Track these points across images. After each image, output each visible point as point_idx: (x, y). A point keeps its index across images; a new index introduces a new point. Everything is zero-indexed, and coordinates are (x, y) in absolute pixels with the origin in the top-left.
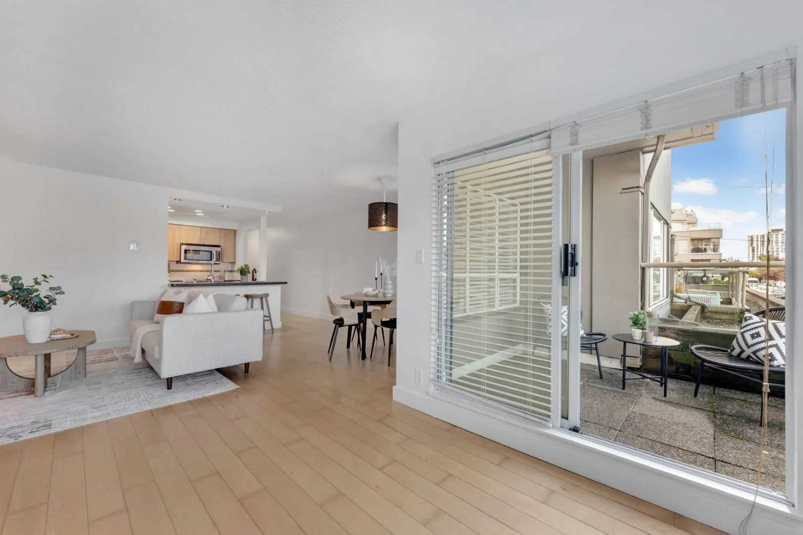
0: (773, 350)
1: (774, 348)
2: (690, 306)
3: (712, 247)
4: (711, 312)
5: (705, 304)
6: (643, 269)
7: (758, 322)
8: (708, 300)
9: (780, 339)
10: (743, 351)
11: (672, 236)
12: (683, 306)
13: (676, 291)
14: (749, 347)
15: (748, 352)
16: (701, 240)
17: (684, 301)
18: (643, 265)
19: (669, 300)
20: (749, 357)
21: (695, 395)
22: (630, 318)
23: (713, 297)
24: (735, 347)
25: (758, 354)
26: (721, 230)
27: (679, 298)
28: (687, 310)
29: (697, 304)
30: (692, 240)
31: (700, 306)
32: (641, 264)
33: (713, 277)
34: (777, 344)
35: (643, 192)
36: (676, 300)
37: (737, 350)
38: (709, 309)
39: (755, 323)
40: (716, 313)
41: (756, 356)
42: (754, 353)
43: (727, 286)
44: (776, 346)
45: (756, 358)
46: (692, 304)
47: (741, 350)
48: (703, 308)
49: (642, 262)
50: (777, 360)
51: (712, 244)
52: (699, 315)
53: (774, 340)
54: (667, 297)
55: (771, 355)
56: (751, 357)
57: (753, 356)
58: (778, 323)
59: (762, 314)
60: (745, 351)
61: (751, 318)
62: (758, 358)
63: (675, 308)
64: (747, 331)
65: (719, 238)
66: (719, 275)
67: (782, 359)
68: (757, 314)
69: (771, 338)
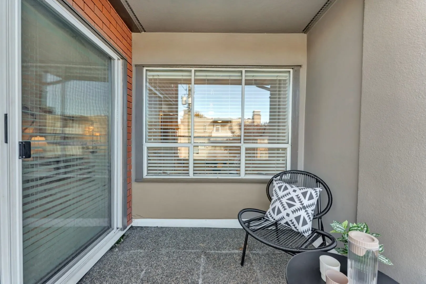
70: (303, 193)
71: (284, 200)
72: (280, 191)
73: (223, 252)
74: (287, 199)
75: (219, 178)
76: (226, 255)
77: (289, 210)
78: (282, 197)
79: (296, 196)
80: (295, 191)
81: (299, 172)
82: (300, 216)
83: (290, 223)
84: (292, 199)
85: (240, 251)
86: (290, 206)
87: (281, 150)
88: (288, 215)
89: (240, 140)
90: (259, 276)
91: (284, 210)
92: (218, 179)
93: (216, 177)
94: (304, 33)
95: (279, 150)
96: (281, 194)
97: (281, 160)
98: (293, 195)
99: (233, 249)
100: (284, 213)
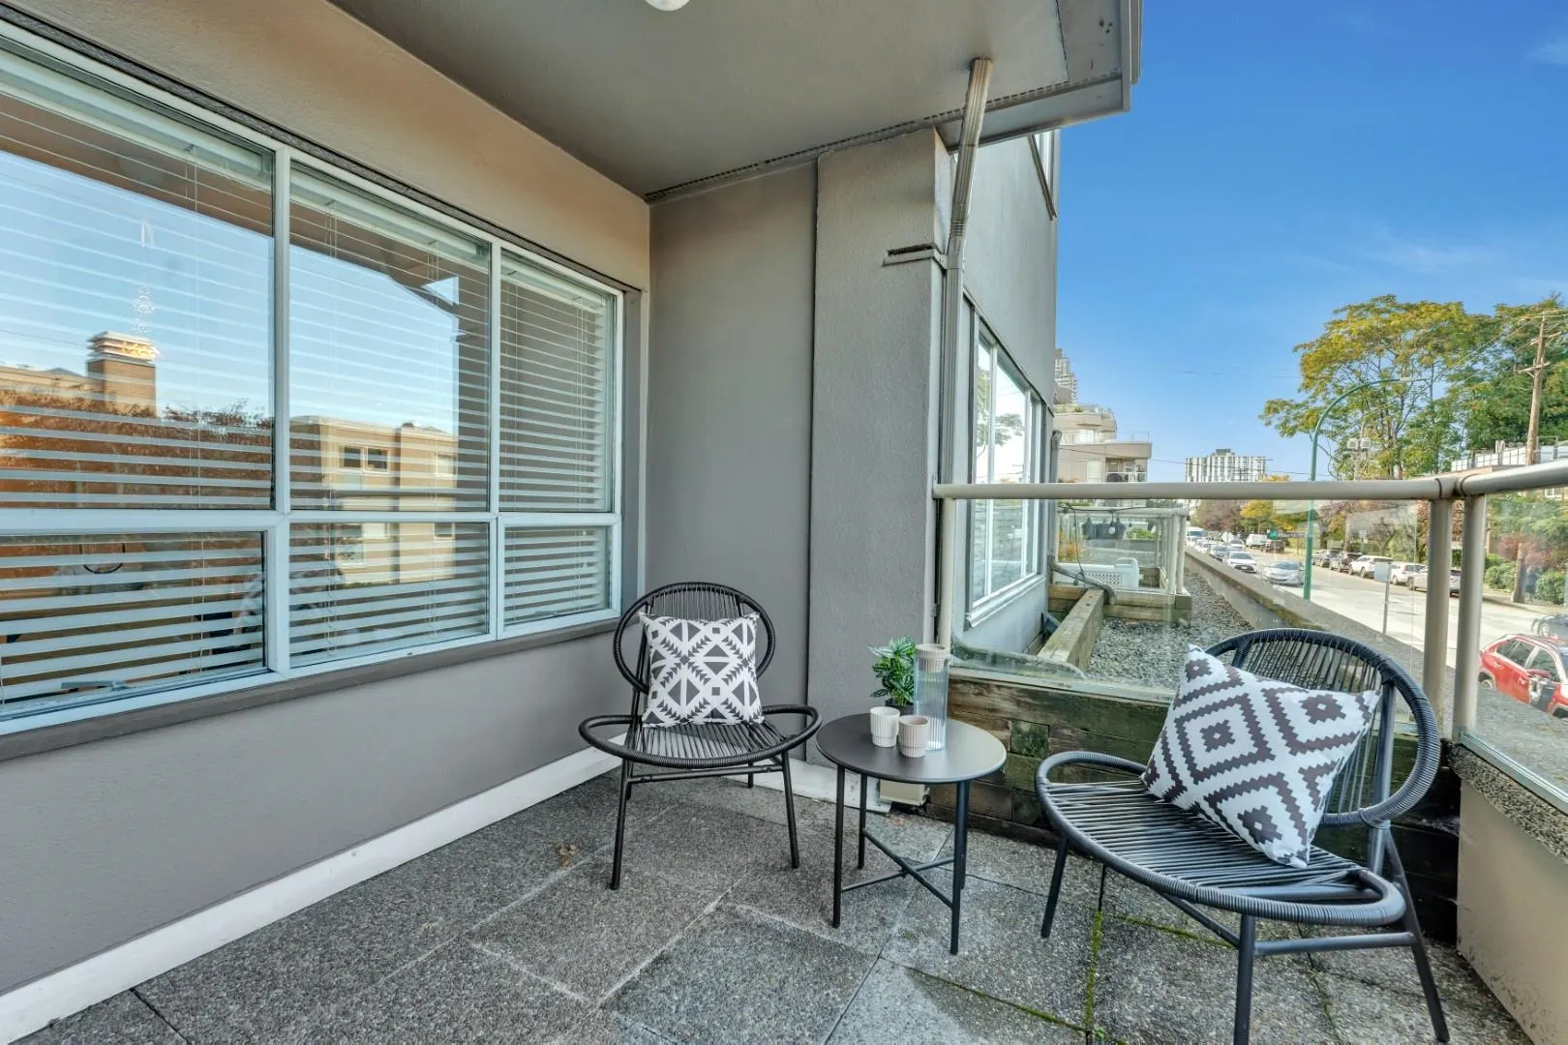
0: (1268, 799)
1: (1273, 790)
2: (1085, 591)
3: (1136, 474)
4: (1123, 604)
5: (1112, 586)
6: (939, 503)
7: (1225, 685)
8: (1117, 576)
9: (1292, 757)
10: (1179, 788)
11: (1054, 433)
12: (1070, 592)
13: (1060, 558)
14: (1198, 776)
15: (1195, 794)
16: (1121, 460)
17: (1072, 580)
18: (941, 489)
19: (1043, 578)
20: (1196, 809)
21: (1045, 932)
22: (876, 669)
23: (1125, 570)
24: (1158, 772)
25: (1223, 806)
26: (1149, 446)
27: (1064, 573)
28: (1077, 600)
29: (1097, 586)
30: (1109, 460)
31: (1102, 591)
32: (932, 486)
33: (1130, 525)
34: (1281, 775)
35: (945, 266)
36: (1058, 577)
37: (1162, 785)
38: (1119, 598)
39: (1217, 687)
40: (1131, 605)
41: (1218, 812)
42: (1214, 799)
43: (1153, 542)
44: (1277, 781)
45: (1216, 818)
46: (1087, 586)
47: (1173, 783)
48: (1108, 594)
49: (939, 482)
50: (1279, 837)
51: (1136, 469)
52: (1100, 609)
53: (1272, 758)
54: (1039, 573)
55: (1261, 814)
56: (1203, 812)
57: (1210, 812)
58: (1282, 691)
59: (1232, 648)
60: (1185, 789)
61: (1204, 669)
62: (1224, 819)
63: (1056, 595)
64: (1195, 715)
65: (1147, 459)
66: (1144, 523)
67: (1296, 831)
68: (1218, 651)
69: (1264, 753)
70: (735, 631)
71: (699, 659)
72: (681, 639)
73: (525, 896)
74: (708, 655)
75: (414, 654)
76: (542, 897)
77: (717, 680)
78: (691, 654)
79: (724, 641)
80: (716, 631)
81: (694, 586)
82: (742, 685)
83: (722, 710)
84: (717, 651)
85: (569, 869)
86: (717, 668)
87: (584, 533)
88: (716, 691)
89: (487, 498)
90: (673, 880)
91: (705, 683)
92: (411, 657)
93: (403, 654)
94: (645, 201)
95: (578, 534)
96: (685, 646)
97: (585, 565)
98: (717, 640)
99: (545, 875)
100: (705, 692)
